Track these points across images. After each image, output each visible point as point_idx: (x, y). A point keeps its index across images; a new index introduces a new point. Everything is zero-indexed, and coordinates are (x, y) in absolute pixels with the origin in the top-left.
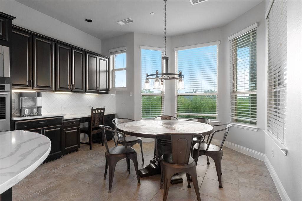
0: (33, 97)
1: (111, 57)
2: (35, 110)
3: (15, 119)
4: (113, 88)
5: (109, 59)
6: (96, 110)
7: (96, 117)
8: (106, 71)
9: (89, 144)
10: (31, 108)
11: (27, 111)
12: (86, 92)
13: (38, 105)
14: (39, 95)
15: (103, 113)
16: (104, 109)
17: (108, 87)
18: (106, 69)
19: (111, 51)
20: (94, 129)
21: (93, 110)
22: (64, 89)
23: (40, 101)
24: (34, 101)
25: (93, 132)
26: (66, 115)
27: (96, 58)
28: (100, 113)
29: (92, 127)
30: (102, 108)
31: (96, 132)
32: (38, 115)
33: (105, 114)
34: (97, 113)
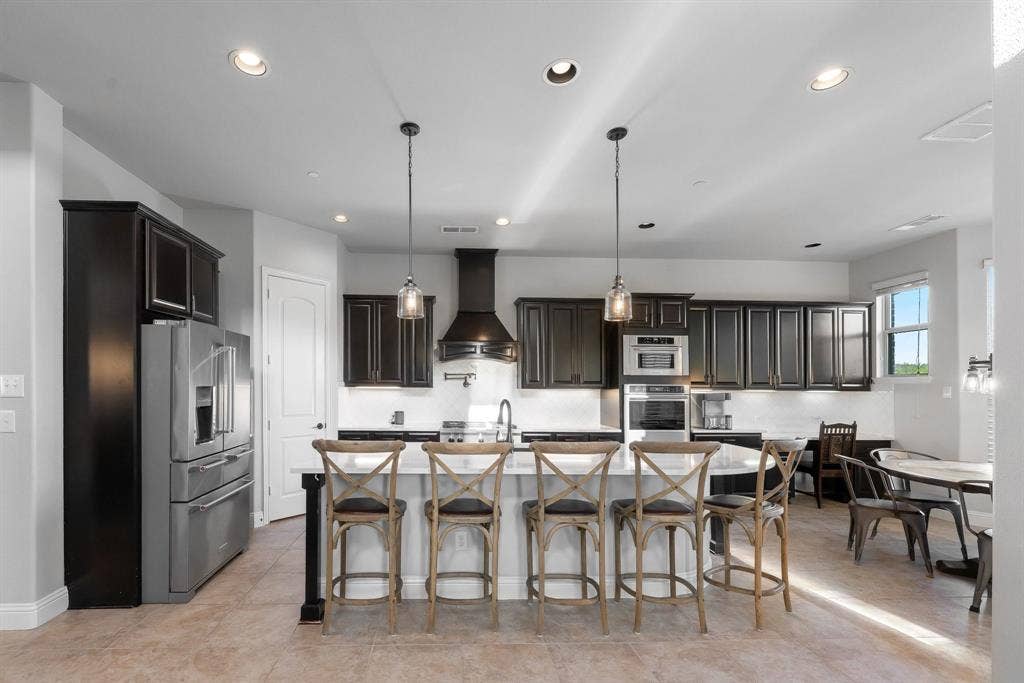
0: (719, 401)
1: (879, 301)
2: (723, 421)
3: (695, 431)
4: (885, 375)
5: (871, 307)
6: (832, 426)
7: (833, 442)
8: (864, 335)
9: (816, 495)
10: (718, 417)
11: (713, 422)
12: (805, 387)
13: (727, 413)
14: (727, 397)
15: (853, 435)
16: (854, 427)
17: (867, 375)
18: (861, 331)
19: (876, 286)
20: (826, 467)
21: (823, 426)
22: (759, 385)
23: (728, 407)
24: (721, 406)
25: (824, 473)
26: (766, 432)
27: (833, 312)
28: (844, 435)
29: (822, 462)
30: (851, 423)
31: (833, 473)
32: (727, 429)
34: (835, 434)
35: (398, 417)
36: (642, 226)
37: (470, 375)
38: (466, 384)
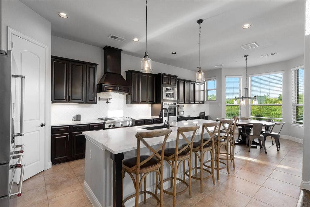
0: (181, 107)
1: (206, 83)
2: (182, 113)
3: (178, 116)
4: (206, 100)
8: (203, 91)
12: (194, 103)
14: (183, 106)
15: (204, 115)
16: (204, 113)
17: (204, 100)
21: (200, 113)
27: (199, 84)
32: (183, 115)
33: (205, 115)
35: (78, 117)
36: (173, 53)
37: (110, 99)
38: (107, 102)
